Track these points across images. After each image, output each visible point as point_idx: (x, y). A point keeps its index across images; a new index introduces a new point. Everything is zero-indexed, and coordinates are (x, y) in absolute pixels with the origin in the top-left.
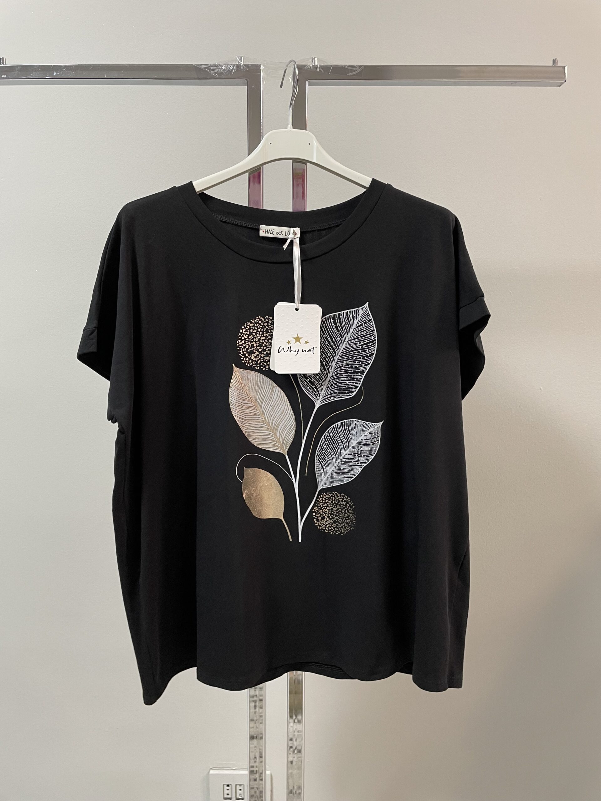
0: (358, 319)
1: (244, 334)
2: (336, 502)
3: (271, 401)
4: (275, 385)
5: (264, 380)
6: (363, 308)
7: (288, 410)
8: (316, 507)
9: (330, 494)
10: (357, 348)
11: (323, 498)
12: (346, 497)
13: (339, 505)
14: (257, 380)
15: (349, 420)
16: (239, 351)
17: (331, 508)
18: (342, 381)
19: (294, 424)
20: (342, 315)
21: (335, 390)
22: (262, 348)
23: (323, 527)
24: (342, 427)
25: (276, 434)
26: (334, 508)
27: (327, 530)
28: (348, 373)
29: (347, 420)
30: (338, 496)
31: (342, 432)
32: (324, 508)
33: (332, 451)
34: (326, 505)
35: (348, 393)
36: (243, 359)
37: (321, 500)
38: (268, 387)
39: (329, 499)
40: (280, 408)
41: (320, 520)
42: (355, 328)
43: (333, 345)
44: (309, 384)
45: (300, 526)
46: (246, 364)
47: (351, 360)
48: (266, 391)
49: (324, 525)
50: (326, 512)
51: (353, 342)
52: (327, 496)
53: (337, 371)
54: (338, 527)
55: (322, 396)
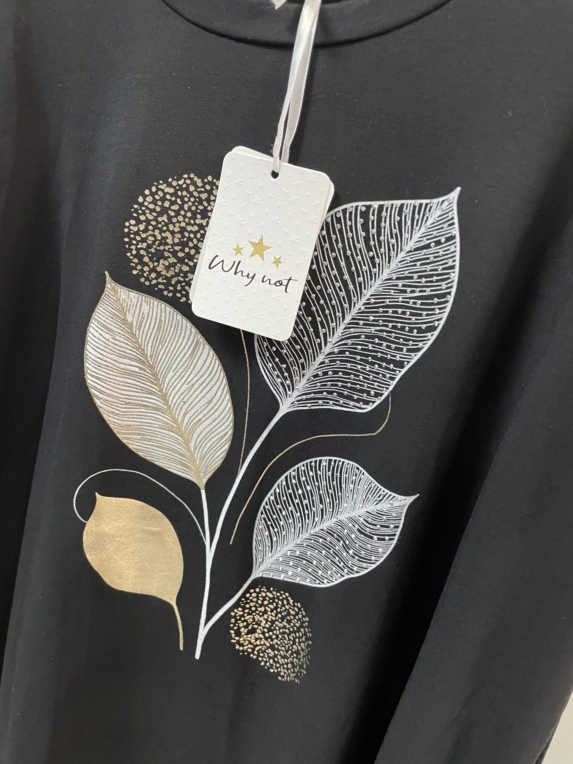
0: (423, 230)
1: (147, 208)
2: (284, 612)
3: (189, 373)
4: (202, 340)
5: (180, 325)
6: (443, 202)
7: (223, 400)
8: (240, 609)
9: (274, 593)
10: (403, 302)
11: (260, 595)
12: (304, 613)
13: (287, 620)
14: (163, 319)
15: (346, 461)
16: (127, 246)
17: (272, 619)
18: (350, 369)
19: (231, 432)
20: (386, 212)
21: (332, 385)
22: (187, 250)
23: (249, 648)
24: (329, 471)
25: (187, 443)
26: (278, 621)
27: (254, 655)
28: (368, 356)
29: (342, 460)
30: (288, 603)
31: (326, 481)
32: (257, 614)
33: (297, 512)
34: (263, 609)
35: (358, 401)
36: (134, 265)
37: (254, 598)
38: (185, 340)
39: (271, 601)
40: (205, 391)
41: (243, 634)
42: (410, 251)
43: (349, 282)
44: (273, 359)
45: (203, 632)
46: (142, 280)
47: (383, 328)
48: (180, 349)
49: (250, 643)
50: (261, 622)
51: (397, 286)
52: (268, 594)
53: (346, 344)
54: (276, 659)
55: (299, 391)
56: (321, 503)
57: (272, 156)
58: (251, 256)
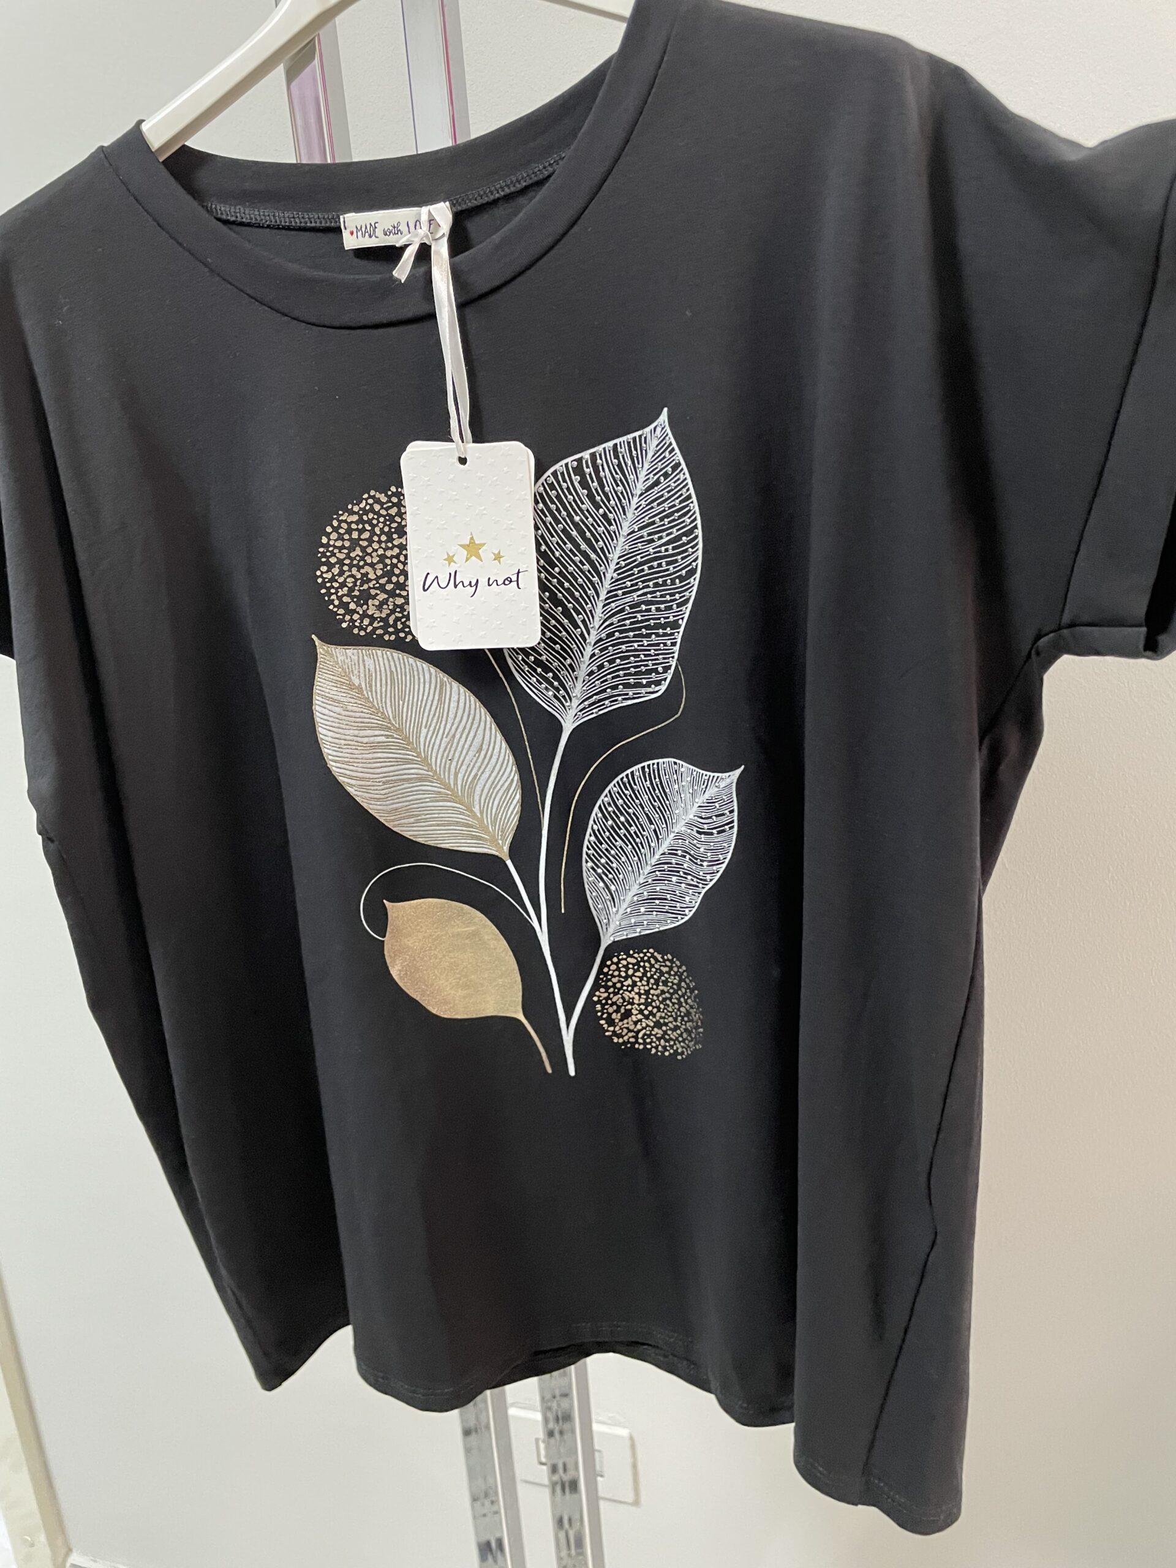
0: (646, 466)
1: (335, 547)
2: (655, 974)
3: (443, 723)
4: (446, 678)
5: (415, 669)
6: (655, 429)
7: (495, 742)
8: (602, 990)
9: (636, 955)
10: (655, 553)
11: (620, 965)
12: (678, 963)
13: (663, 982)
14: (393, 669)
15: (661, 761)
16: (326, 598)
17: (645, 990)
18: (627, 651)
19: (517, 777)
20: (601, 459)
21: (613, 678)
22: (394, 579)
23: (630, 1038)
24: (646, 781)
25: (469, 808)
26: (652, 988)
27: (640, 1044)
28: (640, 629)
29: (655, 761)
30: (657, 961)
31: (647, 794)
32: (624, 990)
33: (627, 846)
34: (629, 982)
35: (648, 685)
36: (341, 617)
37: (614, 971)
38: (427, 686)
39: (636, 967)
40: (470, 738)
41: (617, 1021)
42: (641, 495)
43: (589, 551)
44: (535, 671)
45: (568, 1038)
46: (356, 631)
47: (645, 590)
48: (425, 698)
49: (630, 1031)
50: (633, 998)
51: (642, 537)
52: (629, 960)
53: (612, 624)
54: (667, 1037)
55: (578, 699)
56: (651, 823)
57: (453, 442)
58: (466, 561)
